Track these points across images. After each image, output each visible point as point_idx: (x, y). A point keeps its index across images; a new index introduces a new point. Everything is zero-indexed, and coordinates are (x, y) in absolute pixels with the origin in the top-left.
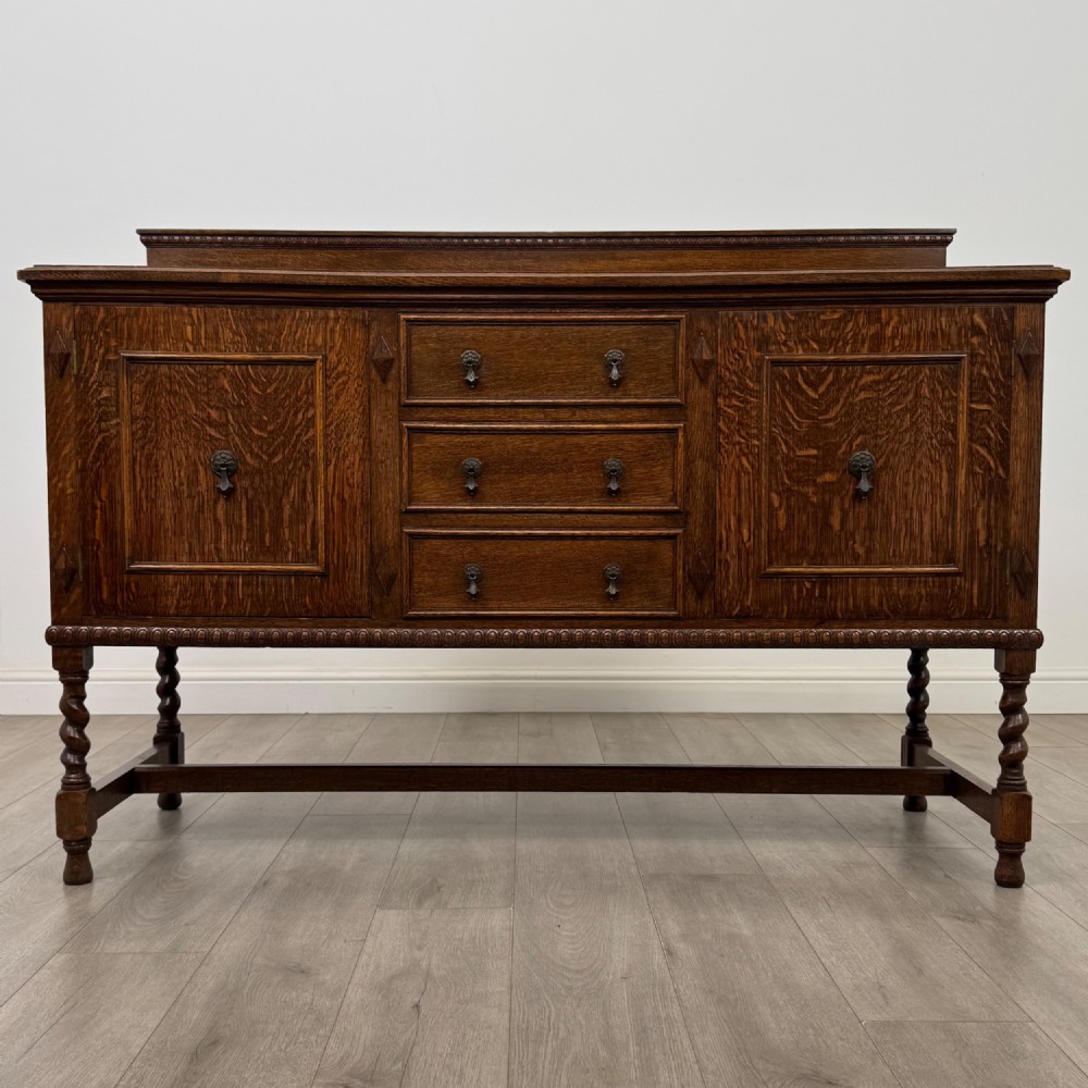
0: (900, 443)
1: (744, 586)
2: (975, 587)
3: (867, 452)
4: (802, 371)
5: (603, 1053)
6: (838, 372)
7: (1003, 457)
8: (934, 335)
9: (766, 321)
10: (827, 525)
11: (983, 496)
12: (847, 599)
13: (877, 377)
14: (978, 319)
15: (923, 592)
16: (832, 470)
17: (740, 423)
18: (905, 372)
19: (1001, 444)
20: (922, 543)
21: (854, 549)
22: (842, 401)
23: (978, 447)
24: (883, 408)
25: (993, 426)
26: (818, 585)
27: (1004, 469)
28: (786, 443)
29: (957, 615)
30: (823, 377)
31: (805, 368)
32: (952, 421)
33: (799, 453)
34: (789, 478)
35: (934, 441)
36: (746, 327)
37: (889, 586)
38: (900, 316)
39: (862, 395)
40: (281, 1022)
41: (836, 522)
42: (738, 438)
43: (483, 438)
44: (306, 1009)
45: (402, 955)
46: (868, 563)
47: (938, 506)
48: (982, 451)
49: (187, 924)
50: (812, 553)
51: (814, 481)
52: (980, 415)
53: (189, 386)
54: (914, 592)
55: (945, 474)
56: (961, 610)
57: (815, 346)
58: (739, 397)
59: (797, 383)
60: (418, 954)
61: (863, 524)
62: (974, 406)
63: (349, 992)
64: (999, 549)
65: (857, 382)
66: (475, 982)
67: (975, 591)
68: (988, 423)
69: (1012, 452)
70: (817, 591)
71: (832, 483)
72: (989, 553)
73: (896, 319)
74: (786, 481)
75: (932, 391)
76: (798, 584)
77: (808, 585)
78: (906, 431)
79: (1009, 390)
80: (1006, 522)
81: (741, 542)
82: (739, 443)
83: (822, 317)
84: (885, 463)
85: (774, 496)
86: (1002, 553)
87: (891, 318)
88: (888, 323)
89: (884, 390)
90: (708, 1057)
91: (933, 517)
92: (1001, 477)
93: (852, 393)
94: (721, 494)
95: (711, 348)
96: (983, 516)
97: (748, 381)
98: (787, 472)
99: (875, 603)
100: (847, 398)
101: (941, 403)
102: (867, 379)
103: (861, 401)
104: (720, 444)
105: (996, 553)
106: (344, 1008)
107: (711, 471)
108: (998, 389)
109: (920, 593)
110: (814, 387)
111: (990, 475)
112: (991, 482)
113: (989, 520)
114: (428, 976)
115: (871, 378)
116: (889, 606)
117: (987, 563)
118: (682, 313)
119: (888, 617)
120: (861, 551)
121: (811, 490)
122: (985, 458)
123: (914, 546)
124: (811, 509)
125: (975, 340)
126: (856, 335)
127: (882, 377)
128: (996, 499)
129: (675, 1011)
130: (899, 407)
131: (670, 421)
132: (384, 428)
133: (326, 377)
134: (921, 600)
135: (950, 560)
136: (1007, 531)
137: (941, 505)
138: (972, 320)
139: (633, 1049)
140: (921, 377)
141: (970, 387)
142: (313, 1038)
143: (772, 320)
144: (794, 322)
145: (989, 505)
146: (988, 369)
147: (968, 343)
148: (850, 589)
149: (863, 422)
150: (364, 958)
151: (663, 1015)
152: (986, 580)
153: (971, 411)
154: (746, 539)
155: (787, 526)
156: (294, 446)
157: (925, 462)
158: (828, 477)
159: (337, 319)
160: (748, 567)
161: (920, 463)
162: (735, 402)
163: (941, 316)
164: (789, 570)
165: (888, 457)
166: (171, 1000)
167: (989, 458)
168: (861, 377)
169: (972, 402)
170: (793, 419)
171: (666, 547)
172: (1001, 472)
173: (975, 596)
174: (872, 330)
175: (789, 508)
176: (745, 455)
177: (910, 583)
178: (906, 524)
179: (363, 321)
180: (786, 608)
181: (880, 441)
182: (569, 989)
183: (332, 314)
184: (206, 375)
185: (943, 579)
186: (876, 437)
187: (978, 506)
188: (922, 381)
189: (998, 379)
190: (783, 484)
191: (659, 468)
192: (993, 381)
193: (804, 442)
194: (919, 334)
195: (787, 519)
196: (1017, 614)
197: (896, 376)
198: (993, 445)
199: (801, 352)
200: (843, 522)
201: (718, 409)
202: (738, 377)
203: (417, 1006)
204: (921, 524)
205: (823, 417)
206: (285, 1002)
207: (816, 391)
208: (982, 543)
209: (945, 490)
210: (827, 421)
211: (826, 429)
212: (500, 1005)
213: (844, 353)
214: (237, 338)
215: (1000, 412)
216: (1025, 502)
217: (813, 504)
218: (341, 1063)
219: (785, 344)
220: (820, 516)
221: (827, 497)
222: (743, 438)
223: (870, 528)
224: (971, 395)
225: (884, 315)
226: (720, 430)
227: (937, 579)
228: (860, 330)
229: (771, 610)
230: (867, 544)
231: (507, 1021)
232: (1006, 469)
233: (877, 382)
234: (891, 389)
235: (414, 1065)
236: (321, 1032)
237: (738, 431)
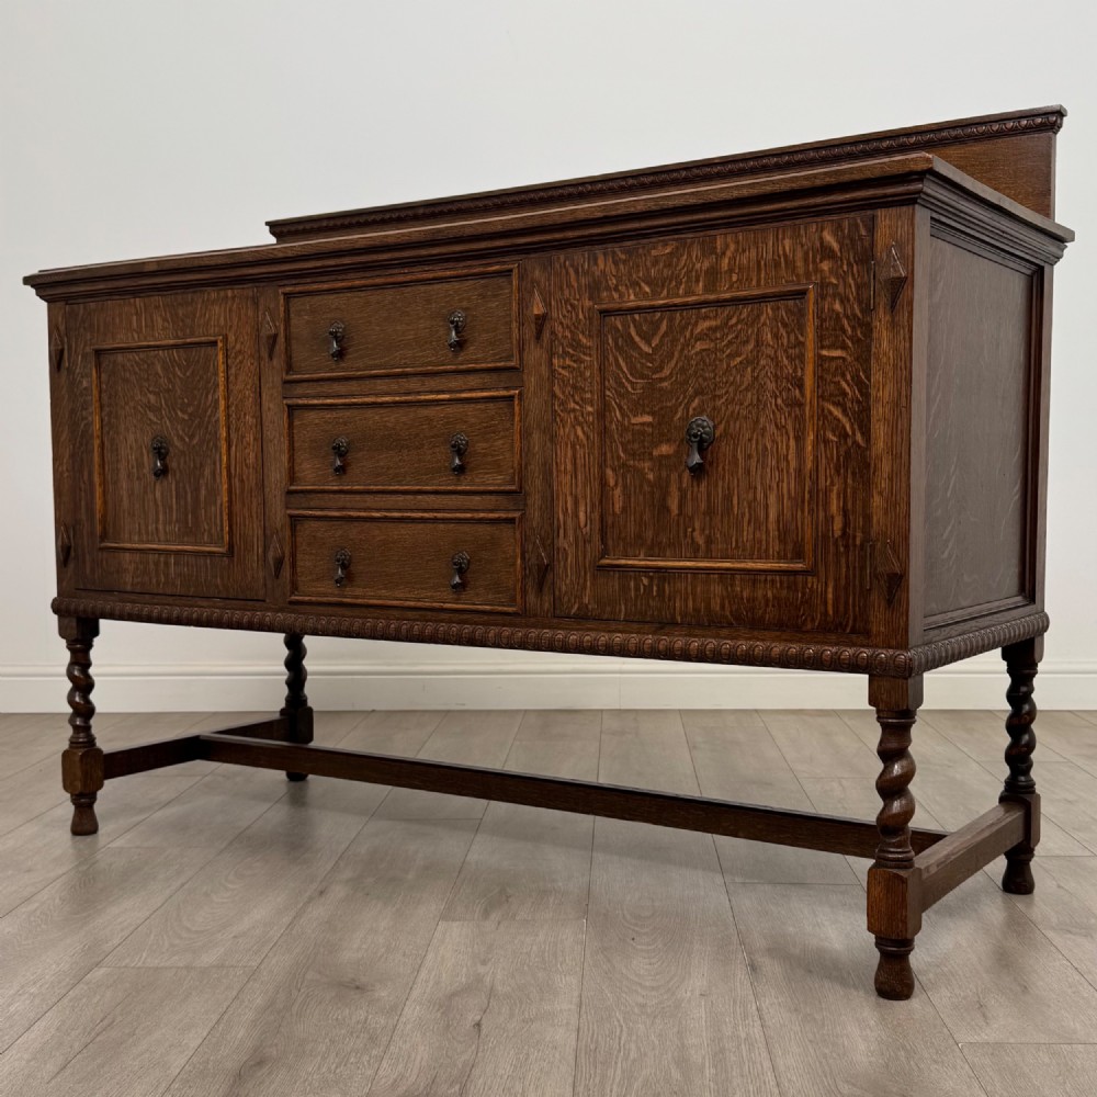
0: (741, 404)
1: (581, 581)
2: (830, 590)
3: (705, 418)
4: (634, 321)
5: (676, 1075)
6: (671, 320)
7: (863, 420)
8: (777, 265)
9: (596, 264)
10: (665, 509)
11: (838, 472)
12: (686, 600)
13: (713, 323)
14: (829, 238)
15: (770, 594)
16: (668, 441)
17: (574, 387)
18: (744, 315)
19: (858, 402)
20: (767, 531)
21: (692, 539)
22: (676, 354)
23: (832, 408)
24: (721, 360)
25: (849, 377)
26: (655, 582)
27: (863, 434)
28: (620, 408)
29: (809, 626)
30: (656, 326)
31: (637, 317)
32: (799, 374)
33: (634, 421)
34: (625, 451)
35: (779, 401)
36: (577, 272)
37: (732, 586)
38: (737, 243)
39: (699, 346)
40: (331, 1041)
41: (674, 505)
42: (572, 405)
43: (348, 413)
44: (360, 1026)
45: (465, 969)
46: (709, 556)
47: (785, 485)
48: (837, 412)
49: (235, 937)
50: (649, 542)
51: (651, 454)
52: (834, 365)
53: (135, 373)
54: (760, 593)
55: (792, 443)
56: (813, 620)
57: (647, 289)
58: (572, 356)
59: (629, 334)
60: (481, 970)
61: (703, 506)
62: (825, 353)
63: (406, 1009)
64: (858, 542)
65: (692, 330)
66: (541, 1000)
67: (830, 596)
68: (843, 376)
69: (874, 412)
70: (655, 588)
71: (667, 457)
72: (846, 546)
73: (732, 247)
74: (622, 455)
75: (776, 336)
76: (635, 579)
77: (645, 581)
78: (747, 389)
79: (868, 329)
80: (866, 503)
81: (577, 527)
82: (574, 410)
83: (654, 253)
84: (725, 430)
85: (609, 472)
86: (862, 545)
87: (727, 246)
88: (724, 253)
89: (722, 339)
90: (790, 1081)
91: (780, 498)
92: (859, 446)
93: (687, 344)
94: (557, 471)
95: (545, 300)
96: (838, 498)
97: (581, 336)
98: (622, 443)
99: (716, 605)
100: (682, 350)
101: (786, 351)
102: (704, 325)
103: (697, 354)
104: (556, 411)
105: (855, 545)
106: (400, 1026)
107: (548, 444)
108: (853, 328)
109: (765, 596)
110: (647, 339)
111: (846, 443)
112: (847, 453)
113: (845, 502)
114: (492, 993)
115: (707, 324)
116: (731, 612)
117: (843, 560)
118: (513, 262)
119: (730, 625)
120: (701, 541)
121: (647, 464)
122: (839, 420)
123: (758, 535)
124: (646, 488)
125: (825, 266)
126: (688, 272)
127: (719, 322)
128: (854, 474)
129: (757, 1031)
130: (739, 359)
131: (506, 388)
132: (271, 406)
133: (227, 356)
134: (767, 605)
135: (798, 555)
136: (868, 518)
137: (789, 483)
138: (821, 239)
139: (709, 1072)
140: (762, 321)
141: (819, 328)
142: (366, 1058)
143: (603, 263)
144: (624, 262)
145: (846, 482)
146: (842, 302)
147: (817, 270)
148: (689, 588)
149: (700, 380)
150: (423, 974)
151: (743, 1035)
152: (843, 582)
153: (821, 361)
154: (582, 524)
155: (624, 509)
156: (207, 428)
157: (772, 428)
158: (665, 449)
159: (234, 298)
160: (585, 558)
161: (764, 429)
162: (568, 362)
163: (784, 238)
164: (623, 562)
165: (728, 422)
166: (215, 1018)
167: (844, 420)
168: (696, 324)
169: (822, 347)
170: (627, 379)
171: (506, 532)
172: (859, 437)
173: (830, 602)
174: (706, 264)
175: (625, 487)
176: (580, 424)
177: (754, 582)
178: (750, 507)
179: (253, 298)
180: (623, 607)
181: (719, 403)
182: (643, 1006)
183: (230, 293)
184: (146, 362)
185: (792, 578)
186: (715, 397)
187: (832, 484)
188: (764, 324)
189: (855, 315)
190: (619, 457)
191: (501, 442)
192: (847, 317)
193: (638, 407)
194: (759, 263)
195: (624, 502)
196: (882, 629)
197: (734, 321)
198: (849, 404)
199: (632, 297)
200: (681, 506)
201: (553, 372)
202: (571, 332)
203: (478, 1025)
204: (767, 507)
205: (657, 376)
206: (337, 1019)
207: (649, 343)
208: (838, 533)
209: (793, 464)
210: (662, 380)
211: (661, 389)
212: (568, 1023)
213: (678, 296)
214: (166, 324)
215: (857, 359)
216: (891, 479)
217: (649, 481)
218: (394, 1085)
219: (616, 289)
220: (657, 495)
221: (664, 474)
222: (577, 403)
223: (710, 512)
224: (821, 338)
225: (719, 243)
226: (554, 395)
227: (785, 578)
228: (694, 265)
229: (608, 609)
230: (707, 532)
231: (574, 1043)
232: (867, 434)
233: (714, 329)
234: (730, 337)
235: (472, 1088)
236: (374, 1052)
237: (573, 396)
